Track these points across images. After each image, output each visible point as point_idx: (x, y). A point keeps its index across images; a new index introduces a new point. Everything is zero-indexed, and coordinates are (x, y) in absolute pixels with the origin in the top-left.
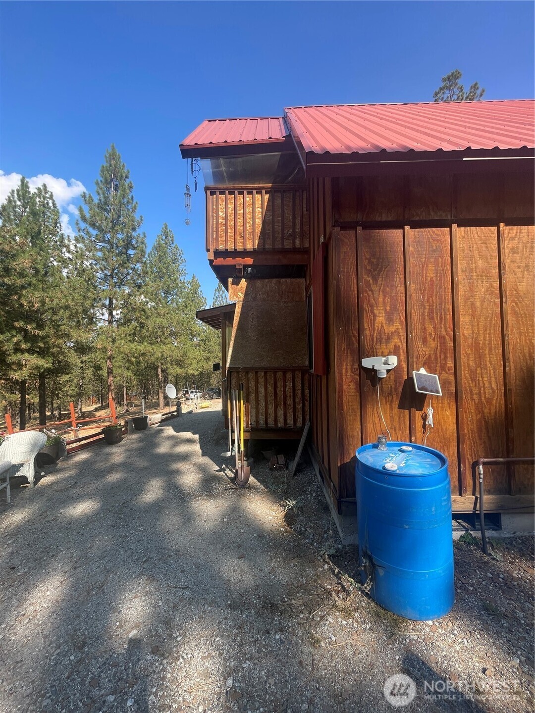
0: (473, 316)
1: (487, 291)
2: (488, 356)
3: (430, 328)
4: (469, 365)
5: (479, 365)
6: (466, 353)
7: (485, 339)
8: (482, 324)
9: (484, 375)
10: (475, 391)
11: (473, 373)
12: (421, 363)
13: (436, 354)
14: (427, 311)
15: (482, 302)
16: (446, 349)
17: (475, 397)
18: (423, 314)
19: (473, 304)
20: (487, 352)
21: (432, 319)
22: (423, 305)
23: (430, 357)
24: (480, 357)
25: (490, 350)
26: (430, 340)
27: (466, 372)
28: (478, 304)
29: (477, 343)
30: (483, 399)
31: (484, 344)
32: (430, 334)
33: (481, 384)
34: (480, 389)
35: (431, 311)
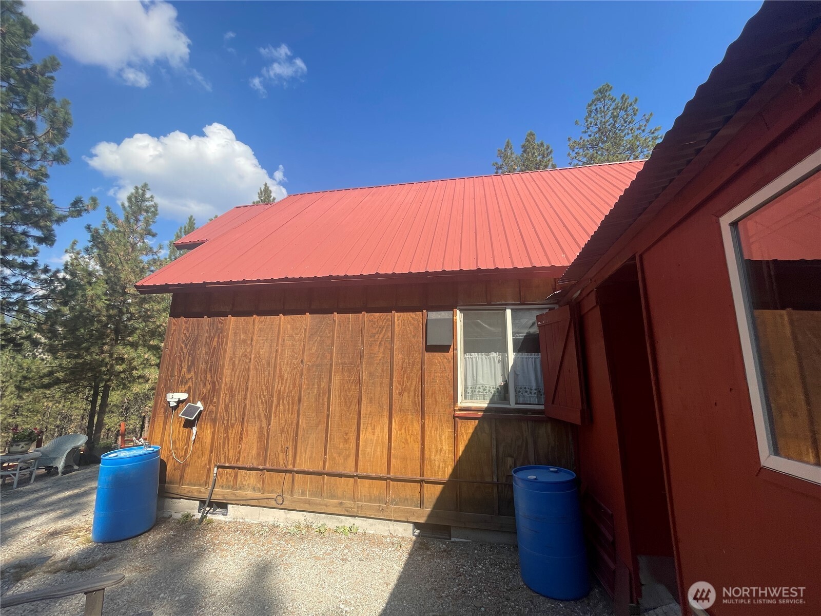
0: (233, 370)
1: (243, 354)
2: (237, 396)
3: (209, 376)
4: (225, 400)
5: (230, 402)
6: (225, 393)
7: (237, 385)
10: (226, 418)
11: (227, 407)
12: (200, 398)
13: (209, 393)
14: (209, 366)
15: (239, 361)
16: (215, 390)
17: (225, 422)
18: (207, 368)
19: (234, 362)
20: (237, 393)
21: (211, 370)
22: (208, 362)
23: (206, 394)
24: (232, 396)
25: (239, 392)
26: (207, 384)
27: (223, 406)
28: (237, 363)
29: (232, 388)
30: (229, 423)
31: (236, 387)
32: (208, 381)
33: (230, 414)
34: (229, 417)
35: (211, 366)
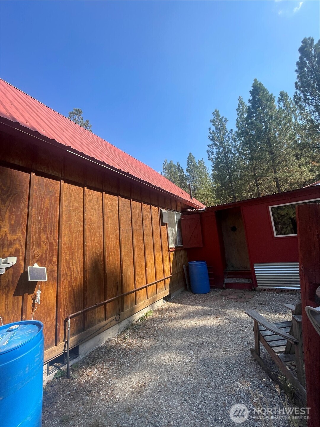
0: (70, 231)
1: (77, 219)
2: (76, 253)
3: (43, 237)
4: (66, 259)
5: (71, 259)
6: (65, 252)
7: (75, 244)
8: (74, 236)
9: (74, 264)
10: (69, 274)
11: (68, 263)
12: (35, 260)
13: (46, 254)
14: (42, 226)
16: (53, 250)
17: (69, 278)
18: (40, 228)
19: (70, 225)
20: (76, 251)
21: (45, 231)
22: (40, 222)
23: (42, 255)
24: (72, 254)
25: (78, 250)
26: (43, 245)
27: (64, 263)
28: (73, 225)
29: (71, 247)
32: (44, 241)
33: (72, 269)
35: (45, 227)
